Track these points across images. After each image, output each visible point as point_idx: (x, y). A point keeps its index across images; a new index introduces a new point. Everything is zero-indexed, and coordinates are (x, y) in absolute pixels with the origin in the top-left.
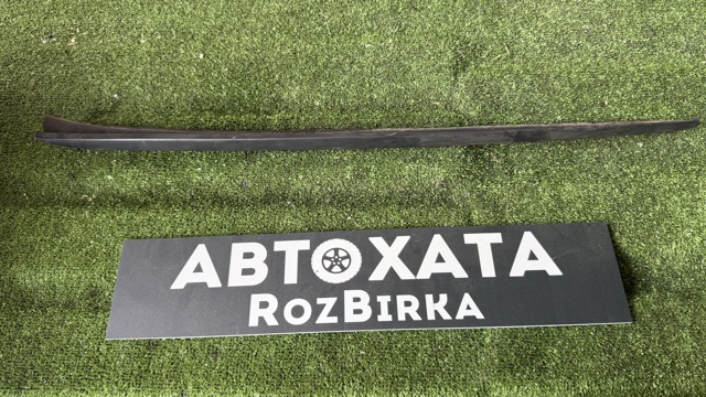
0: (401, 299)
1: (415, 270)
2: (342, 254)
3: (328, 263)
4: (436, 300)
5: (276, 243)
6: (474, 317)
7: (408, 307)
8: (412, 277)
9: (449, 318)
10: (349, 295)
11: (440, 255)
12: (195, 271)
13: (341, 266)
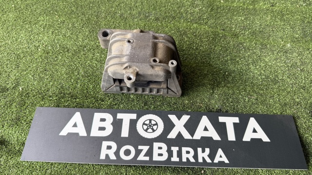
0: (184, 149)
2: (153, 122)
3: (145, 127)
4: (203, 151)
5: (118, 114)
6: (224, 162)
7: (188, 154)
9: (211, 162)
10: (156, 145)
11: (206, 127)
12: (73, 126)
13: (153, 129)
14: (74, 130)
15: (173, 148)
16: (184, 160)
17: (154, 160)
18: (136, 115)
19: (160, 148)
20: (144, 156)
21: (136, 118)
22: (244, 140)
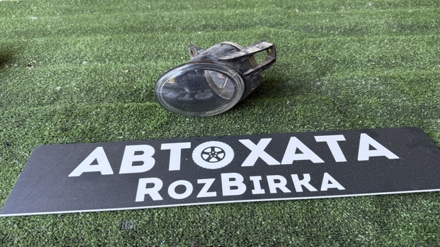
0: (270, 179)
1: (279, 158)
2: (217, 150)
3: (206, 156)
4: (301, 178)
5: (162, 145)
6: (337, 189)
7: (277, 183)
8: (278, 163)
9: (315, 190)
10: (225, 177)
11: (297, 149)
12: (92, 164)
13: (217, 158)
14: (94, 169)
15: (252, 178)
16: (273, 190)
17: (224, 195)
18: (190, 143)
19: (233, 179)
20: (208, 191)
21: (190, 147)
22: (359, 159)
